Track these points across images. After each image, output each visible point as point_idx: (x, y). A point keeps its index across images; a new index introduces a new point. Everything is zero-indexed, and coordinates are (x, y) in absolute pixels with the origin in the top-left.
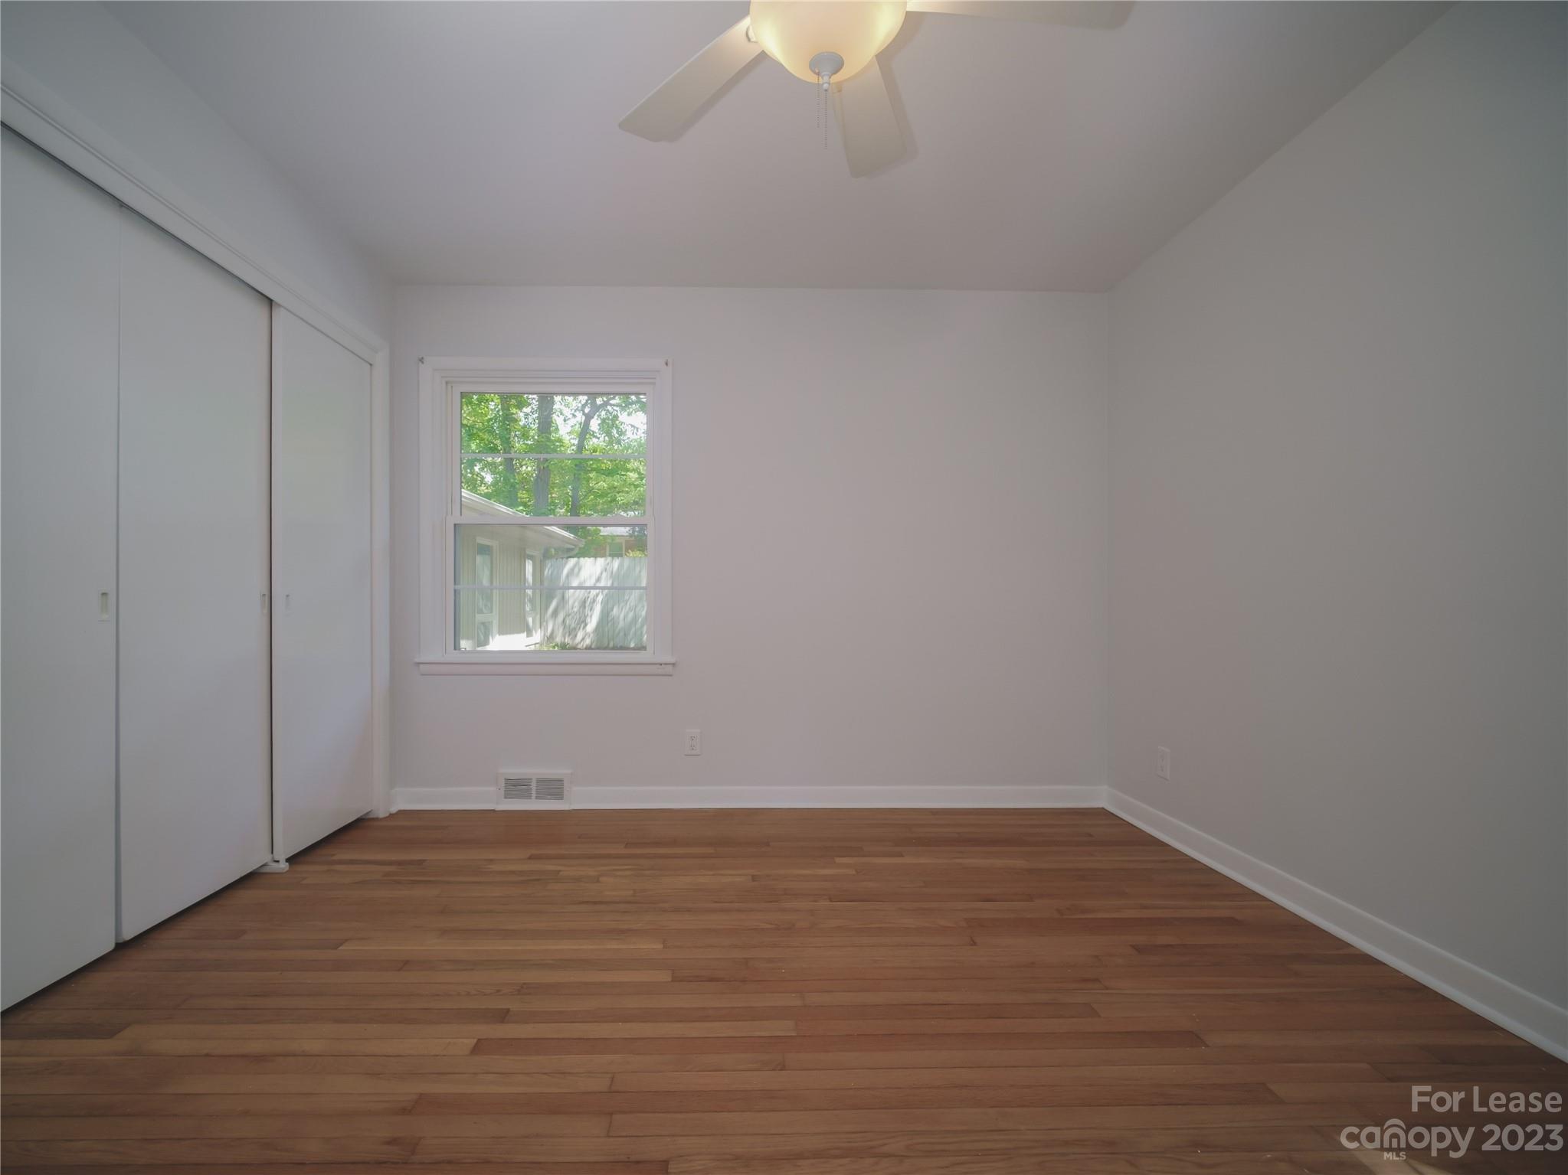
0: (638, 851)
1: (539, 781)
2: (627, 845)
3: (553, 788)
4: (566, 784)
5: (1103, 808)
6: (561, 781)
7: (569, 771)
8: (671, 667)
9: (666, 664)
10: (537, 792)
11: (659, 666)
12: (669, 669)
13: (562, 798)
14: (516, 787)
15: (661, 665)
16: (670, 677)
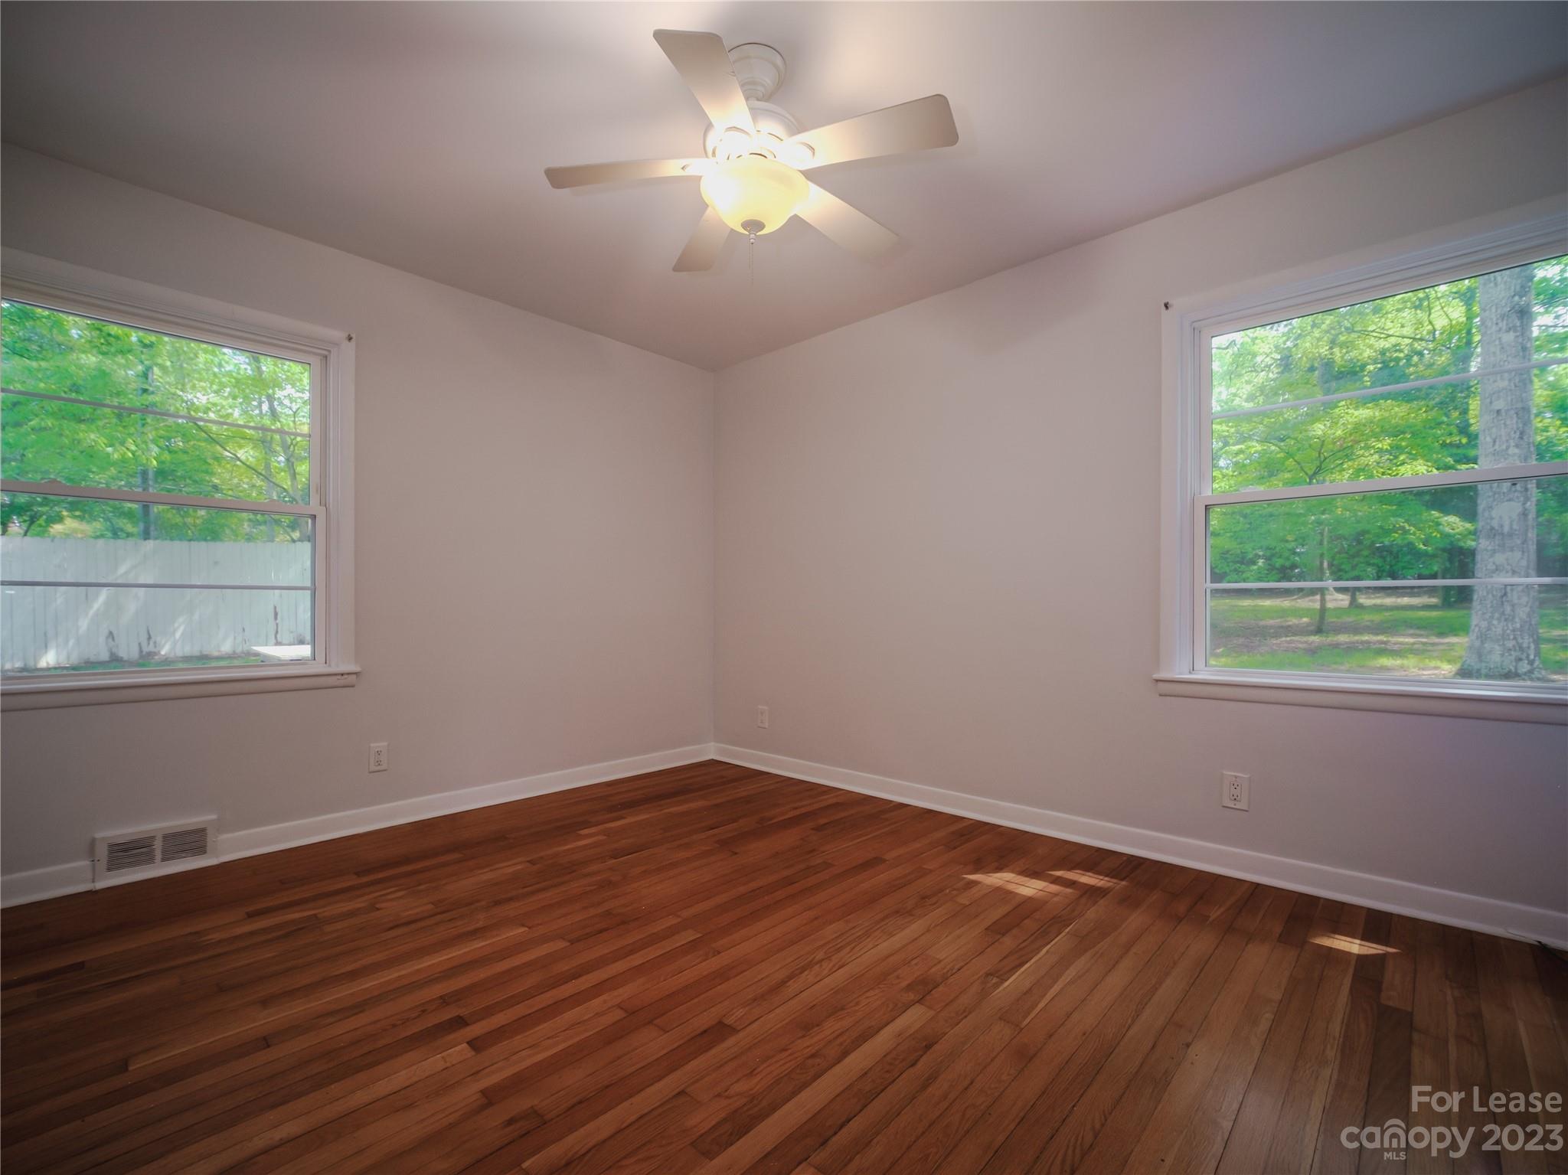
0: (381, 875)
1: (166, 837)
2: (358, 874)
3: (192, 841)
4: (210, 832)
5: (713, 760)
6: (203, 830)
7: (214, 817)
8: (354, 676)
9: (348, 674)
10: (164, 852)
11: (339, 677)
12: (352, 679)
13: (205, 852)
14: (127, 852)
15: (342, 675)
16: (351, 689)
